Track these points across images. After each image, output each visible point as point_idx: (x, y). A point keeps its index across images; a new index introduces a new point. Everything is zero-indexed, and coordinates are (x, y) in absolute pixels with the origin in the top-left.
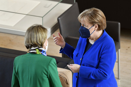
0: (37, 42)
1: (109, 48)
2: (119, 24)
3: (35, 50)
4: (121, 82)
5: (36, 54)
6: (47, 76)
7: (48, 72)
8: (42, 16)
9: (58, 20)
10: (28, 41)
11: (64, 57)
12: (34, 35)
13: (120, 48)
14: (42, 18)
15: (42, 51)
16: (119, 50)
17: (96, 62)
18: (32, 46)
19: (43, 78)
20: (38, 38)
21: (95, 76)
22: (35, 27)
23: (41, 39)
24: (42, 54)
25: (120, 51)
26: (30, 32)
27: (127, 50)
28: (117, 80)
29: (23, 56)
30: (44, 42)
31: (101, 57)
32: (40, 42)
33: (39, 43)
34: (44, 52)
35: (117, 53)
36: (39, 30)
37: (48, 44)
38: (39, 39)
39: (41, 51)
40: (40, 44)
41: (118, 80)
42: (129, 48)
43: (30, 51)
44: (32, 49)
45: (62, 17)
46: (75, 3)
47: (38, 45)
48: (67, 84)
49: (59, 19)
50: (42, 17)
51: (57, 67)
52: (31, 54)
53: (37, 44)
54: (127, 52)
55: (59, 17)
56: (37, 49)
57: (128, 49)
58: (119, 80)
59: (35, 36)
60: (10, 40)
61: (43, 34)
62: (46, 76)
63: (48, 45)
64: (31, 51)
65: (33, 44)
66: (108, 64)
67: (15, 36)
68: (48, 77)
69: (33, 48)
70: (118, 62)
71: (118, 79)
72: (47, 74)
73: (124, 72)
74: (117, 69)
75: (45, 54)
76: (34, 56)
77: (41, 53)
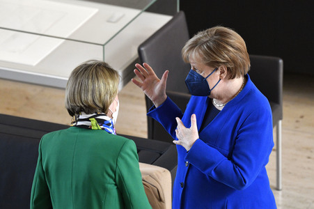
0: (94, 101)
1: (258, 119)
2: (281, 61)
3: (87, 120)
4: (283, 196)
5: (91, 129)
6: (115, 181)
7: (117, 171)
8: (103, 43)
9: (140, 52)
10: (72, 99)
11: (153, 139)
12: (87, 86)
13: (281, 119)
14: (102, 47)
15: (105, 122)
16: (280, 122)
18: (81, 110)
19: (106, 185)
20: (98, 93)
22: (90, 65)
23: (103, 95)
24: (103, 129)
25: (282, 125)
26: (79, 77)
27: (297, 121)
28: (274, 192)
29: (60, 134)
30: (110, 104)
33: (98, 103)
34: (109, 124)
35: (274, 130)
36: (100, 73)
37: (118, 108)
38: (98, 96)
39: (101, 122)
40: (101, 106)
41: (277, 192)
42: (302, 117)
43: (77, 121)
44: (81, 117)
45: (148, 45)
46: (179, 14)
47: (95, 109)
48: (160, 200)
49: (142, 49)
50: (103, 45)
51: (140, 162)
52: (78, 130)
53: (94, 106)
54: (297, 127)
55: (142, 45)
56: (94, 119)
57: (301, 120)
58: (280, 193)
59: (91, 88)
60: (27, 98)
61: (109, 84)
62: (112, 181)
63: (117, 110)
64: (79, 123)
65: (85, 106)
67: (39, 89)
68: (116, 185)
69: (83, 116)
70: (277, 150)
71: (277, 189)
72: (113, 176)
73: (290, 173)
74: (275, 167)
75: (110, 130)
76: (86, 134)
77: (102, 127)
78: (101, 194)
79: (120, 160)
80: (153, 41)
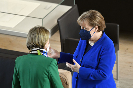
2: (118, 25)
4: (119, 83)
5: (37, 54)
7: (49, 72)
8: (42, 18)
10: (29, 42)
13: (119, 50)
17: (96, 63)
18: (33, 46)
19: (44, 78)
20: (40, 39)
21: (94, 77)
22: (37, 28)
23: (42, 40)
24: (43, 55)
26: (32, 33)
29: (24, 57)
31: (100, 58)
32: (41, 43)
34: (45, 53)
38: (40, 41)
39: (42, 52)
40: (42, 45)
44: (33, 49)
45: (62, 19)
46: (75, 6)
47: (39, 46)
48: (67, 84)
49: (59, 20)
52: (32, 55)
54: (125, 54)
57: (127, 50)
59: (37, 37)
60: (10, 42)
61: (45, 36)
64: (32, 52)
65: (35, 45)
66: (107, 65)
68: (48, 78)
70: (117, 63)
71: (117, 80)
72: (47, 74)
73: (122, 73)
75: (46, 55)
76: (35, 57)
78: (42, 82)
79: (50, 67)
80: (64, 17)
